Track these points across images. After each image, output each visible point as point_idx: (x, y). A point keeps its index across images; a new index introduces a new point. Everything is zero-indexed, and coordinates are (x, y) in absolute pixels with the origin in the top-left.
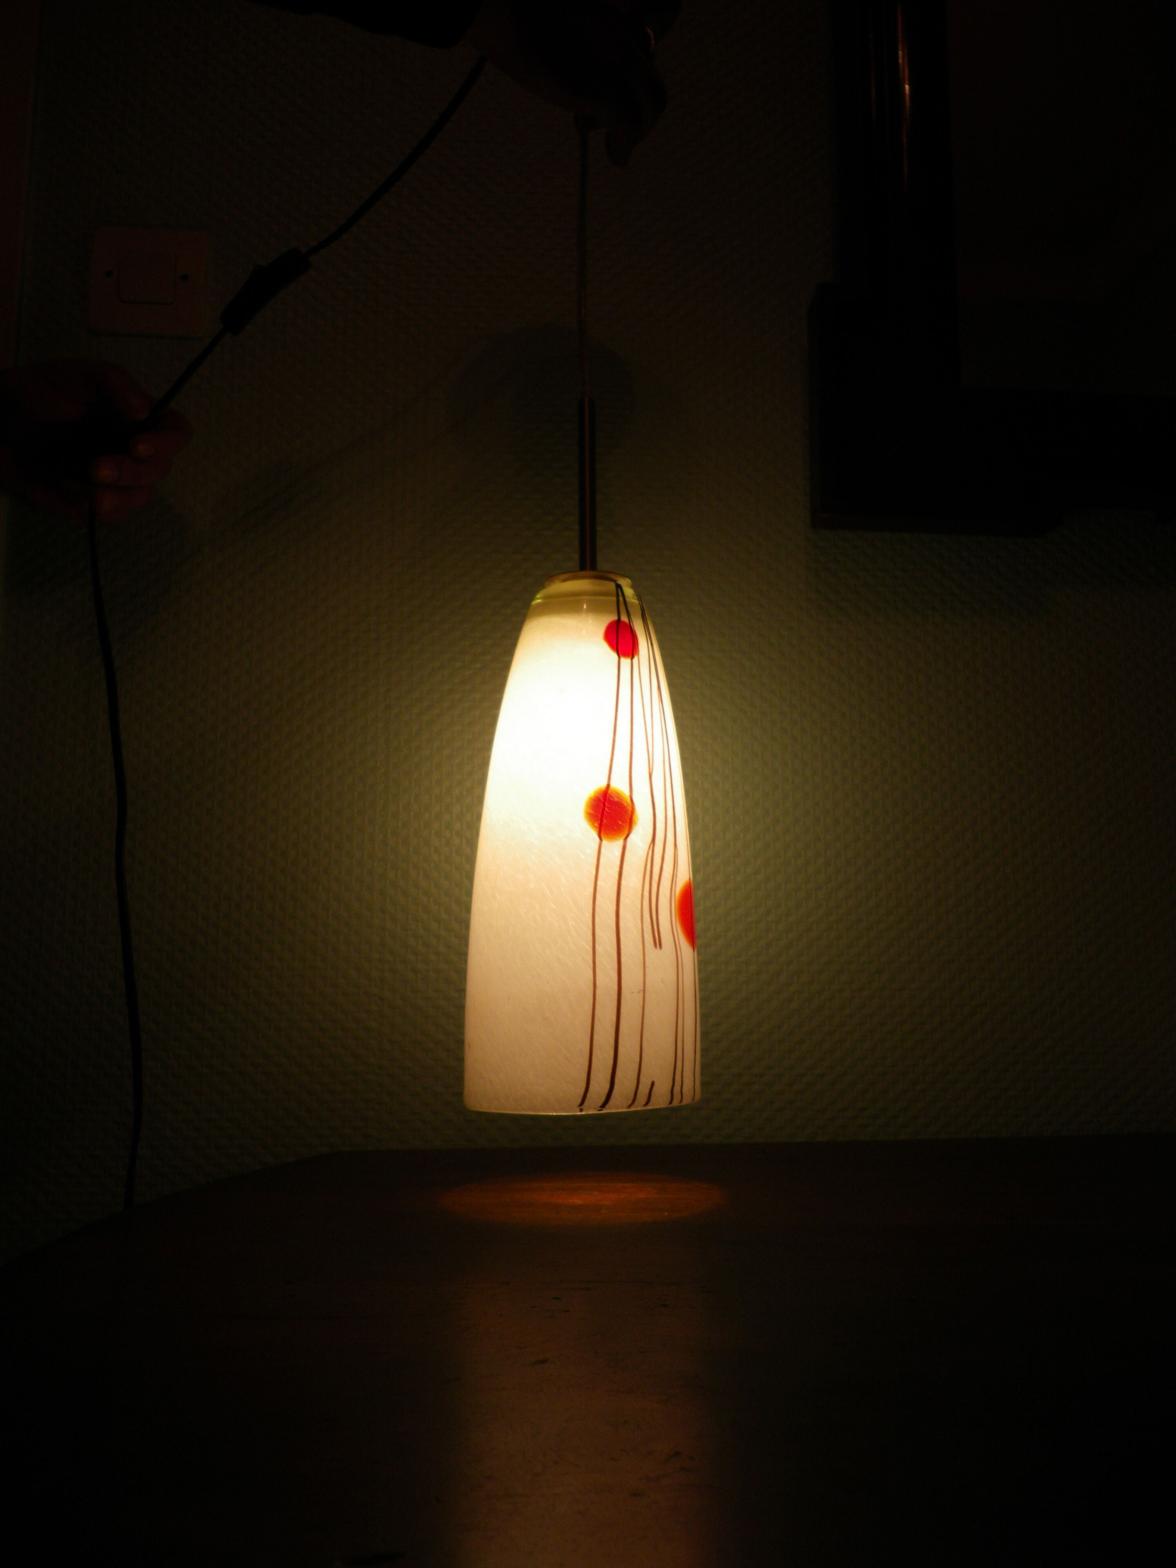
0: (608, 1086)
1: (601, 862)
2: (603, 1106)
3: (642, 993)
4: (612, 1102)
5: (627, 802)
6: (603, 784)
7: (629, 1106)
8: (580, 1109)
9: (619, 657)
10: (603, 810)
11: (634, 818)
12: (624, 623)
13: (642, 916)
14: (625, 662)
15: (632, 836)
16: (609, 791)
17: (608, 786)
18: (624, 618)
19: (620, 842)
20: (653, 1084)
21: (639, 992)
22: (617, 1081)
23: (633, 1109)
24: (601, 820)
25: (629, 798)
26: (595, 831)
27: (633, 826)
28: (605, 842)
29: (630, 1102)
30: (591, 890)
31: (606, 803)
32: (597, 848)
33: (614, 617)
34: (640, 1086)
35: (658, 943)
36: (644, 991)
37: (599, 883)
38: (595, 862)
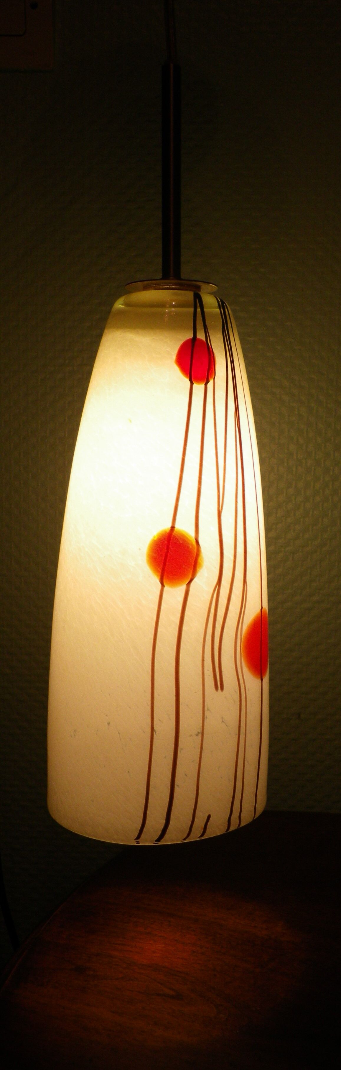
0: (163, 822)
1: (162, 608)
2: (159, 839)
3: (200, 735)
4: (166, 836)
5: (192, 545)
6: (167, 526)
7: (185, 839)
8: (136, 842)
9: (192, 384)
10: (167, 553)
11: (199, 560)
12: (201, 341)
13: (203, 660)
14: (199, 388)
15: (195, 580)
16: (174, 534)
17: (173, 528)
18: (201, 336)
19: (183, 587)
20: (209, 817)
21: (197, 735)
22: (172, 817)
23: (187, 841)
24: (164, 564)
25: (195, 540)
26: (157, 576)
27: (198, 569)
28: (167, 588)
29: (185, 836)
30: (152, 636)
31: (170, 546)
32: (158, 593)
33: (190, 336)
34: (196, 820)
35: (219, 685)
36: (203, 733)
37: (159, 630)
38: (156, 608)
